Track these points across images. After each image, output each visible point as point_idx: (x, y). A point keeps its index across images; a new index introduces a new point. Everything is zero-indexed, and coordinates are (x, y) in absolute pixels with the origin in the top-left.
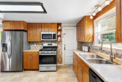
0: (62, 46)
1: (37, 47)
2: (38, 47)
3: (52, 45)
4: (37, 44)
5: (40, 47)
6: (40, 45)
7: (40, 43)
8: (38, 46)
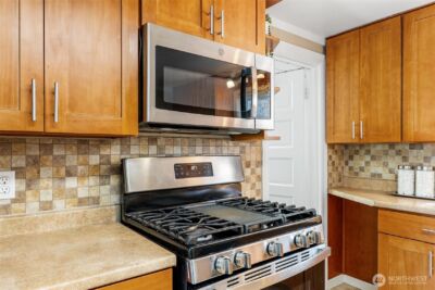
0: (260, 178)
1: (32, 206)
2: (46, 206)
3: (205, 169)
4: (36, 162)
5: (81, 202)
6: (71, 183)
7: (72, 159)
8: (46, 187)
